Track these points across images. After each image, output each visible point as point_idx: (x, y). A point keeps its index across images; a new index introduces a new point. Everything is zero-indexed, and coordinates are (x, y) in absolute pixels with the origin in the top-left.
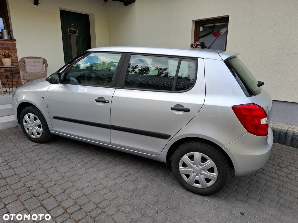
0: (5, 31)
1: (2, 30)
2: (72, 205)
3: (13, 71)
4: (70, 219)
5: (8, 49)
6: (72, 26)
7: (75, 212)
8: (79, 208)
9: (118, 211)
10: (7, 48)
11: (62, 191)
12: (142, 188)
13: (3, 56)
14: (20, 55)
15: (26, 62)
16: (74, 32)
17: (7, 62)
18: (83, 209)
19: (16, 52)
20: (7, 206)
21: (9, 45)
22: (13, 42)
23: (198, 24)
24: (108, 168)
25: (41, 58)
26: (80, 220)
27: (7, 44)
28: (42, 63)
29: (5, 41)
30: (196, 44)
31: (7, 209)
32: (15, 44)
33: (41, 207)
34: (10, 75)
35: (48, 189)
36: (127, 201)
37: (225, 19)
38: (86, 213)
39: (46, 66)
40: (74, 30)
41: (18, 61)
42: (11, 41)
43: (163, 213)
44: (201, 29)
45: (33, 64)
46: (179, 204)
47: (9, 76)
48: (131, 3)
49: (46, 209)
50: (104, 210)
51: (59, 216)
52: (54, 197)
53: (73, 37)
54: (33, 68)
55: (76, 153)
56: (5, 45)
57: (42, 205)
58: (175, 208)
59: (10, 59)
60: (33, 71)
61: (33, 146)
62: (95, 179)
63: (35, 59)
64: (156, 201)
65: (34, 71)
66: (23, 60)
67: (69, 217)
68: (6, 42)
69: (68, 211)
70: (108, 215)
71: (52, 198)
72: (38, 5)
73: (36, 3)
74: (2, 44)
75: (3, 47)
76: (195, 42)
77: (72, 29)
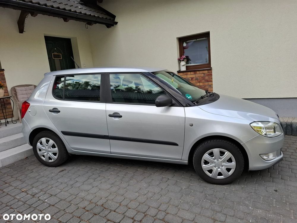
2: (135, 214)
6: (56, 51)
7: (143, 218)
8: (143, 215)
9: (179, 210)
11: (118, 205)
12: (186, 188)
14: (10, 85)
15: (17, 91)
16: (58, 56)
18: (148, 215)
19: (5, 82)
22: (2, 72)
23: (181, 40)
24: (145, 178)
25: (32, 85)
30: (182, 58)
32: (4, 73)
33: (109, 221)
35: (104, 206)
36: (181, 200)
38: (153, 217)
40: (58, 54)
41: (7, 91)
42: (0, 71)
43: (216, 203)
45: (24, 92)
46: (225, 194)
49: (115, 222)
50: (167, 212)
52: (115, 211)
53: (57, 61)
54: (26, 96)
55: (107, 170)
58: (224, 198)
59: (3, 90)
60: (25, 99)
61: (60, 172)
62: (140, 189)
63: (25, 87)
64: (205, 195)
66: (14, 89)
69: (136, 219)
70: (173, 215)
71: (113, 213)
72: (24, 32)
73: (21, 31)
76: (180, 56)
77: (56, 53)
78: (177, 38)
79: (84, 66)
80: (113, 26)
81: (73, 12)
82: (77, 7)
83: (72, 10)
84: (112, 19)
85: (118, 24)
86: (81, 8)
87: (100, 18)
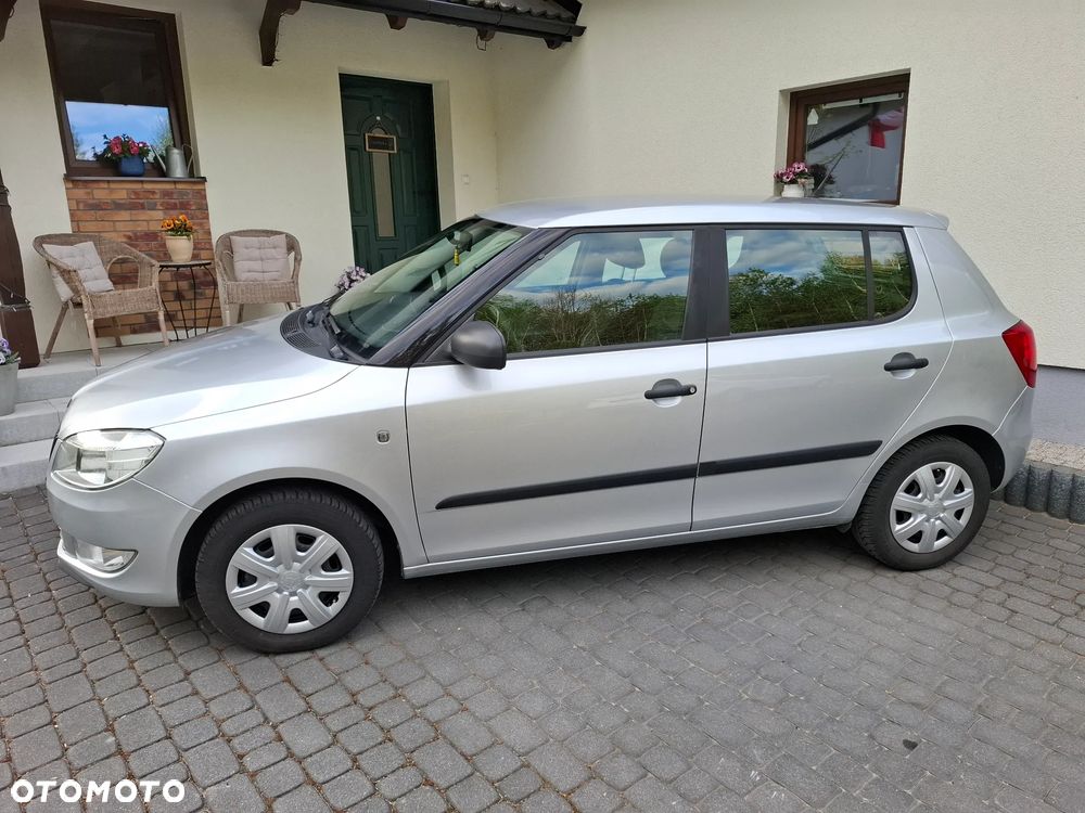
0: (176, 151)
1: (167, 150)
2: (371, 683)
3: (198, 278)
4: (368, 723)
5: (184, 206)
6: (379, 125)
7: (382, 703)
8: (392, 693)
9: (508, 709)
10: (181, 203)
12: (583, 649)
13: (172, 230)
14: (218, 228)
15: (236, 248)
16: (385, 144)
17: (181, 249)
18: (405, 697)
19: (207, 218)
20: (191, 676)
21: (187, 195)
22: (200, 187)
23: (800, 101)
25: (281, 233)
26: (394, 727)
27: (182, 193)
28: (285, 250)
29: (175, 182)
30: (795, 173)
31: (192, 684)
32: (205, 190)
34: (186, 288)
36: (535, 682)
37: (898, 83)
38: (414, 707)
39: (298, 260)
40: (383, 136)
41: (210, 243)
42: (194, 182)
44: (813, 119)
45: (256, 253)
46: (701, 702)
47: (185, 293)
48: (569, 39)
49: (298, 691)
50: (467, 704)
51: (334, 712)
53: (380, 159)
54: (257, 265)
56: (175, 196)
57: (287, 680)
58: (685, 714)
59: (189, 240)
60: (256, 275)
63: (262, 239)
64: (628, 688)
65: (258, 276)
66: (227, 240)
67: (363, 716)
68: (179, 186)
69: (361, 699)
70: (476, 718)
72: (275, 63)
73: (268, 59)
74: (167, 194)
75: (168, 204)
76: (789, 164)
77: (379, 133)
78: (780, 92)
79: (466, 180)
80: (570, 41)
84: (566, 14)
85: (587, 33)
87: (521, 13)
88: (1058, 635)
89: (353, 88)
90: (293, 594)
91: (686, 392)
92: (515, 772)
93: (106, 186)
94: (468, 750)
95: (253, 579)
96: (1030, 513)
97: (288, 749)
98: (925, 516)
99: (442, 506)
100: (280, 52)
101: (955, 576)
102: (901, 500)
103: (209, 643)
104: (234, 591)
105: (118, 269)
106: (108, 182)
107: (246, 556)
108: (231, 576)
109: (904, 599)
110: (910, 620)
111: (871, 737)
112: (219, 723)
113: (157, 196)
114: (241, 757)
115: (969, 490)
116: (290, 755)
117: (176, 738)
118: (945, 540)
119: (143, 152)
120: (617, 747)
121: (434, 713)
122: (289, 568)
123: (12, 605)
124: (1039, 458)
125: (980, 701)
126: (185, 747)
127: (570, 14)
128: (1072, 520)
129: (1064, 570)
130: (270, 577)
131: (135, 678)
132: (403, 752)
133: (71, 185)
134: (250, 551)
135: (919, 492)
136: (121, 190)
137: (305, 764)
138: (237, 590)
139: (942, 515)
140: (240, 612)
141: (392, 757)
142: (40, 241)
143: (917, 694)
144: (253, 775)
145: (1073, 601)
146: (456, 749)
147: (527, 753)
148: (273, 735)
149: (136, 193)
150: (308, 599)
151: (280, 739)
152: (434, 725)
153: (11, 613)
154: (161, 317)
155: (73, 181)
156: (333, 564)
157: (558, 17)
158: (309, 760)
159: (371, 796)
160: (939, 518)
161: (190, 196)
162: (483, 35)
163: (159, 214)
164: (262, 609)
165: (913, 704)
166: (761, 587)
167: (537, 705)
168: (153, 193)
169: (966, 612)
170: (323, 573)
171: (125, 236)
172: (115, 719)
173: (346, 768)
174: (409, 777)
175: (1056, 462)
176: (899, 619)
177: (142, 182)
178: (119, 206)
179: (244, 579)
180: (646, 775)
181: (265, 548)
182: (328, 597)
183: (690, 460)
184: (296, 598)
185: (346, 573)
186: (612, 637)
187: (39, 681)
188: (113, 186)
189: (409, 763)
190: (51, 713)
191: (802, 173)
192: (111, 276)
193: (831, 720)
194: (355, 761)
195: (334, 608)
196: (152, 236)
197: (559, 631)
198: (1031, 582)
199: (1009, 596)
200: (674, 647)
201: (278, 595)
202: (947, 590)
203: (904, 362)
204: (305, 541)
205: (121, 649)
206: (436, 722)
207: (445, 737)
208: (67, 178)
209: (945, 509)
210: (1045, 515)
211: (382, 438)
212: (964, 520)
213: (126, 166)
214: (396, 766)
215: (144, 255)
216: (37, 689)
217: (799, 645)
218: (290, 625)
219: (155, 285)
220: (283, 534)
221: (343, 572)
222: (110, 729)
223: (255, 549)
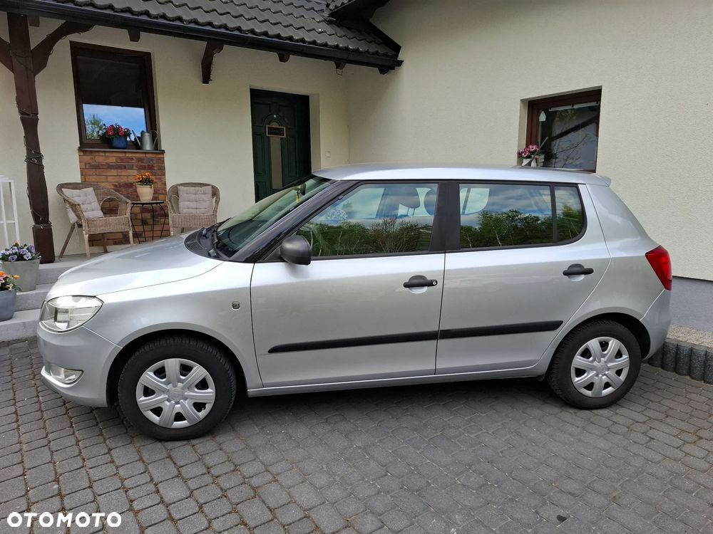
0: (147, 134)
1: (142, 133)
2: (221, 461)
3: (156, 211)
4: (214, 485)
5: (151, 168)
6: (275, 120)
7: (225, 474)
8: (232, 468)
9: (303, 482)
10: (148, 166)
12: (360, 448)
13: (141, 181)
14: (171, 180)
15: (180, 194)
16: (278, 132)
17: (146, 193)
18: (240, 471)
19: (164, 175)
20: (112, 452)
21: (152, 160)
22: (160, 156)
23: (534, 106)
25: (208, 185)
26: (229, 489)
27: (149, 160)
28: (210, 195)
29: (145, 153)
30: (529, 152)
31: (111, 456)
32: (163, 158)
34: (149, 217)
36: (324, 466)
37: (595, 94)
38: (244, 477)
39: (217, 202)
40: (278, 127)
41: (166, 191)
42: (157, 153)
43: (389, 496)
44: (543, 117)
45: (193, 197)
46: (429, 484)
47: (147, 221)
48: (393, 69)
49: (175, 464)
50: (278, 477)
51: (194, 478)
53: (275, 142)
54: (193, 205)
56: (145, 161)
57: (170, 457)
58: (417, 491)
59: (151, 187)
60: (190, 210)
63: (197, 188)
64: (383, 473)
65: (194, 211)
66: (175, 190)
67: (212, 481)
68: (148, 155)
69: (212, 471)
70: (282, 487)
72: (210, 82)
73: (206, 79)
74: (140, 160)
75: (141, 166)
76: (527, 146)
77: (275, 125)
78: (521, 100)
79: (328, 155)
80: (394, 69)
81: (297, 41)
82: (314, 29)
83: (296, 38)
84: (391, 53)
85: (404, 65)
86: (322, 32)
87: (362, 52)
88: (679, 454)
89: (258, 97)
90: (177, 403)
91: (430, 284)
92: (299, 520)
93: (103, 154)
94: (272, 506)
95: (153, 392)
96: (677, 376)
97: (162, 498)
98: (595, 372)
99: (273, 351)
100: (213, 75)
101: (617, 414)
102: (578, 361)
103: (127, 432)
104: (141, 399)
105: (107, 205)
106: (105, 152)
107: (149, 377)
108: (139, 390)
109: (578, 427)
110: (580, 440)
111: (537, 513)
112: (122, 480)
113: (133, 161)
114: (132, 501)
115: (625, 357)
116: (162, 502)
117: (95, 488)
118: (610, 390)
119: (127, 134)
120: (368, 509)
121: (255, 482)
122: (175, 386)
123: (14, 405)
124: (685, 339)
125: (615, 494)
126: (99, 493)
127: (394, 53)
128: (705, 382)
129: (693, 413)
130: (163, 391)
131: (78, 451)
132: (231, 504)
133: (82, 154)
134: (152, 374)
135: (590, 356)
136: (112, 157)
137: (170, 507)
138: (143, 398)
139: (607, 372)
140: (144, 413)
141: (224, 506)
142: (61, 187)
143: (573, 486)
144: (136, 513)
145: (695, 434)
146: (265, 504)
147: (310, 509)
148: (154, 489)
149: (121, 159)
150: (186, 406)
151: (158, 492)
152: (255, 489)
153: (12, 409)
154: (131, 235)
155: (83, 151)
156: (203, 385)
157: (386, 55)
158: (173, 505)
159: (206, 529)
160: (605, 375)
161: (154, 162)
162: (338, 66)
163: (134, 172)
164: (158, 411)
165: (570, 493)
166: (484, 415)
167: (322, 480)
168: (132, 159)
169: (619, 437)
170: (196, 390)
171: (113, 185)
172: (61, 475)
173: (194, 511)
174: (233, 519)
175: (696, 343)
176: (572, 439)
177: (125, 152)
178: (110, 167)
179: (148, 392)
180: (382, 527)
181: (161, 373)
182: (199, 406)
183: (433, 328)
184: (179, 406)
185: (210, 392)
186: (380, 441)
187: (21, 450)
188: (107, 154)
189: (234, 511)
190: (24, 469)
191: (535, 151)
192: (102, 209)
193: (511, 500)
194: (201, 507)
195: (202, 414)
196: (130, 185)
197: (346, 436)
198: (668, 420)
199: (651, 428)
200: (419, 449)
201: (168, 403)
202: (609, 423)
203: (575, 270)
204: (185, 370)
205: (74, 433)
206: (257, 487)
207: (260, 497)
208: (80, 149)
209: (609, 369)
210: (688, 377)
211: (235, 306)
212: (623, 377)
213: (116, 143)
214: (225, 512)
215: (122, 196)
216: (19, 454)
217: (502, 452)
218: (175, 423)
219: (128, 214)
220: (172, 364)
221: (209, 390)
222: (57, 480)
223: (155, 373)
